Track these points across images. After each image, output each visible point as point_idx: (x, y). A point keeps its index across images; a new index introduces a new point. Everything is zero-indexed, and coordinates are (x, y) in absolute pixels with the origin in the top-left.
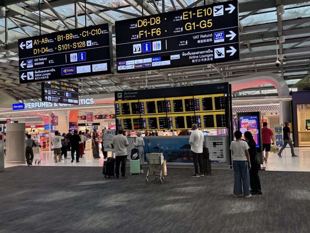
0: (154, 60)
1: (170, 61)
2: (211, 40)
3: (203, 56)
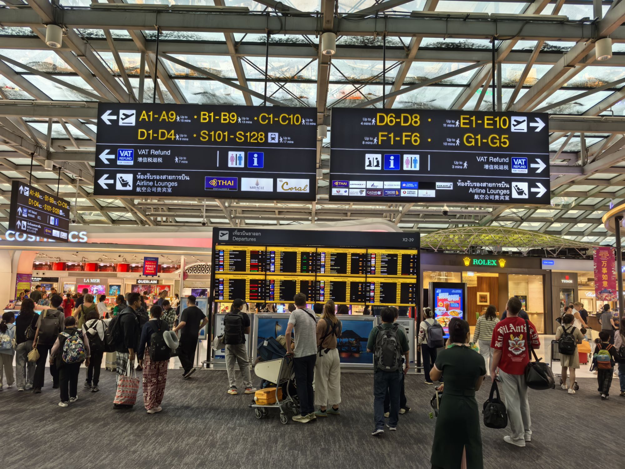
0: (404, 185)
1: (434, 191)
2: (506, 167)
3: (493, 191)
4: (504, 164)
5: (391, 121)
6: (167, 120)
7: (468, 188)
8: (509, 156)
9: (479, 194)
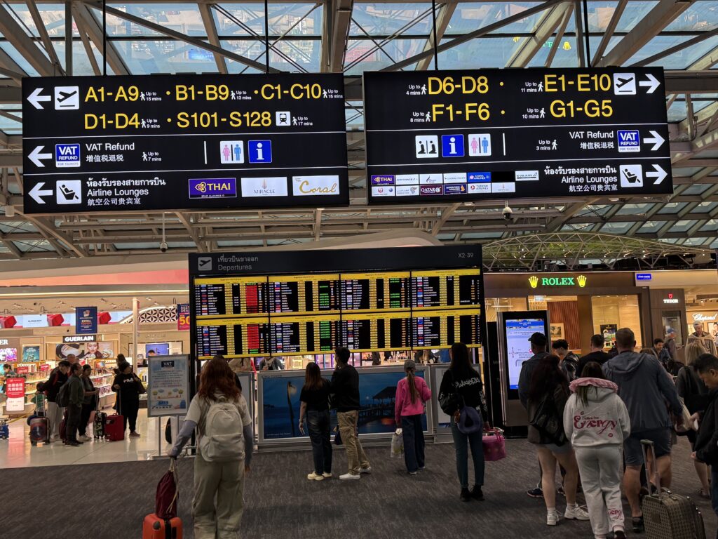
0: (472, 177)
1: (514, 183)
2: (611, 145)
3: (594, 179)
4: (607, 140)
5: (449, 88)
6: (126, 100)
7: (560, 176)
8: (615, 129)
9: (576, 184)
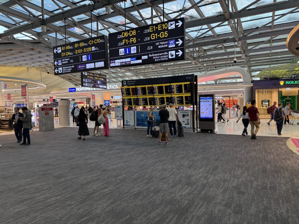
0: (132, 59)
1: (141, 60)
2: (167, 46)
3: (162, 57)
4: (166, 44)
5: (126, 35)
6: (68, 49)
7: (153, 57)
8: (168, 40)
9: (157, 59)
